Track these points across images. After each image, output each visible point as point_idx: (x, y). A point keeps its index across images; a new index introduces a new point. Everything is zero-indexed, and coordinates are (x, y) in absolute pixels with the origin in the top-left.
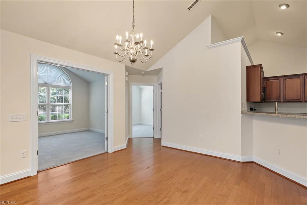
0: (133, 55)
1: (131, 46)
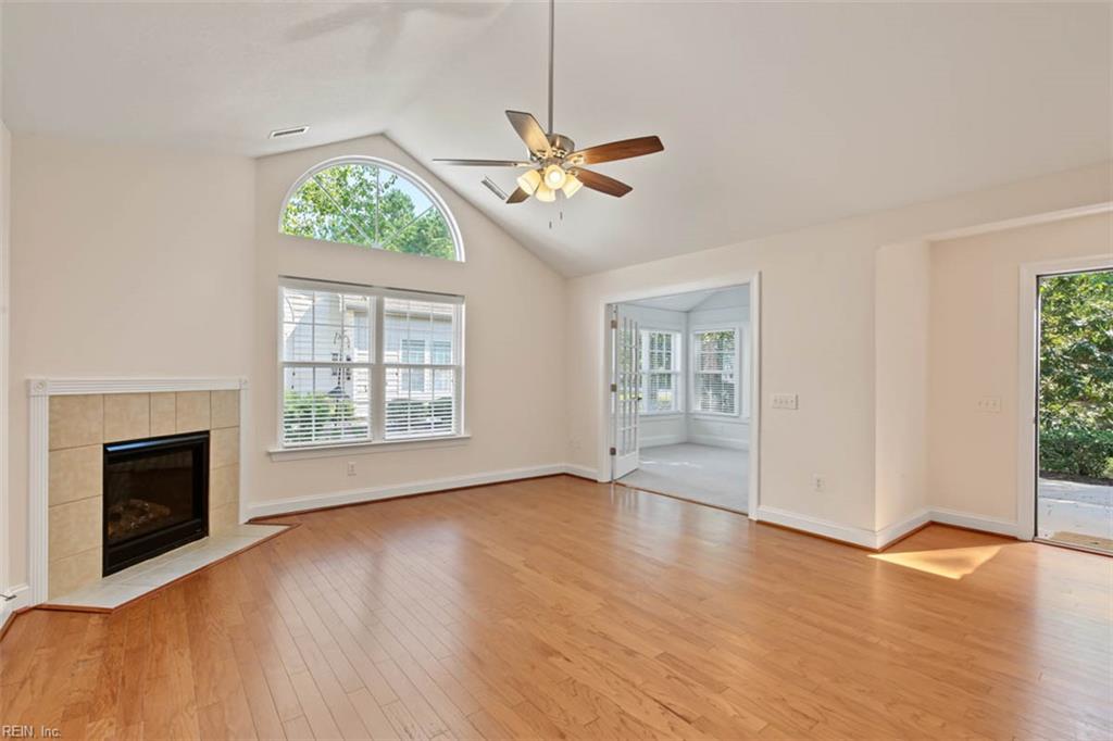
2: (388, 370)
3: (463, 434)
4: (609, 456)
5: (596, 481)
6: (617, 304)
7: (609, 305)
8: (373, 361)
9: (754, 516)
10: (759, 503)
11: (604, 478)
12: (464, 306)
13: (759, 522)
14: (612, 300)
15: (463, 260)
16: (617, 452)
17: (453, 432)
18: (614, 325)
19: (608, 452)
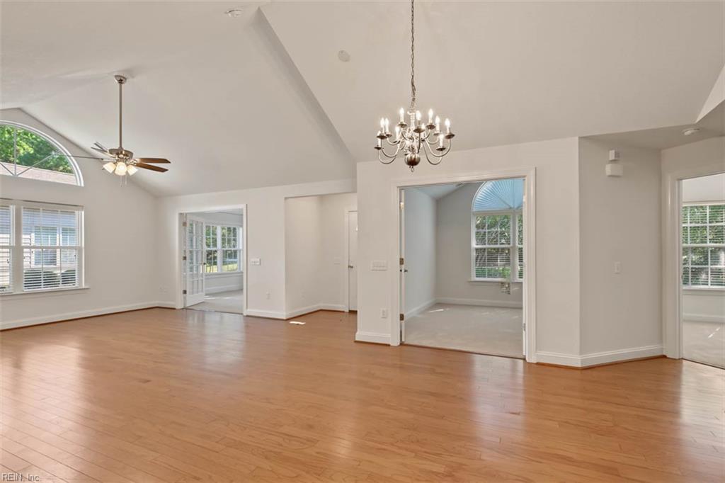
0: (412, 149)
1: (408, 135)
2: (25, 250)
3: (84, 286)
4: (183, 295)
5: (174, 309)
6: (186, 214)
7: (181, 214)
8: (13, 244)
9: (245, 314)
10: (247, 308)
11: (179, 306)
12: (83, 213)
13: (247, 316)
14: (185, 211)
15: (83, 185)
16: (188, 292)
17: (76, 285)
18: (185, 224)
19: (182, 292)
